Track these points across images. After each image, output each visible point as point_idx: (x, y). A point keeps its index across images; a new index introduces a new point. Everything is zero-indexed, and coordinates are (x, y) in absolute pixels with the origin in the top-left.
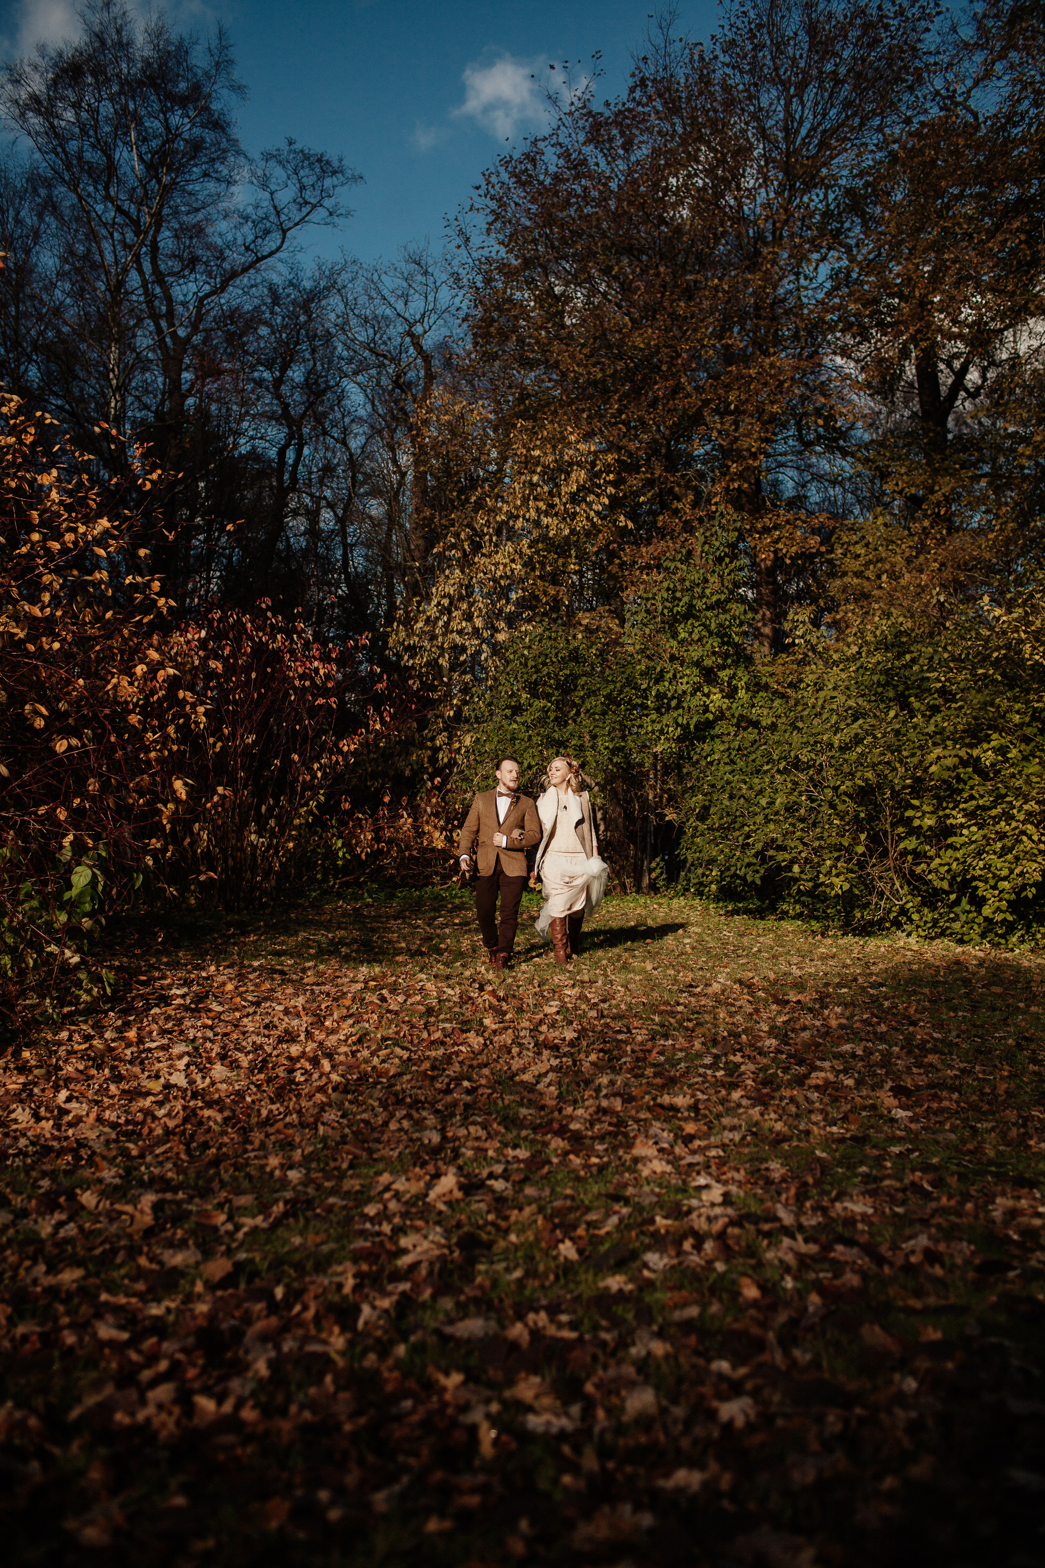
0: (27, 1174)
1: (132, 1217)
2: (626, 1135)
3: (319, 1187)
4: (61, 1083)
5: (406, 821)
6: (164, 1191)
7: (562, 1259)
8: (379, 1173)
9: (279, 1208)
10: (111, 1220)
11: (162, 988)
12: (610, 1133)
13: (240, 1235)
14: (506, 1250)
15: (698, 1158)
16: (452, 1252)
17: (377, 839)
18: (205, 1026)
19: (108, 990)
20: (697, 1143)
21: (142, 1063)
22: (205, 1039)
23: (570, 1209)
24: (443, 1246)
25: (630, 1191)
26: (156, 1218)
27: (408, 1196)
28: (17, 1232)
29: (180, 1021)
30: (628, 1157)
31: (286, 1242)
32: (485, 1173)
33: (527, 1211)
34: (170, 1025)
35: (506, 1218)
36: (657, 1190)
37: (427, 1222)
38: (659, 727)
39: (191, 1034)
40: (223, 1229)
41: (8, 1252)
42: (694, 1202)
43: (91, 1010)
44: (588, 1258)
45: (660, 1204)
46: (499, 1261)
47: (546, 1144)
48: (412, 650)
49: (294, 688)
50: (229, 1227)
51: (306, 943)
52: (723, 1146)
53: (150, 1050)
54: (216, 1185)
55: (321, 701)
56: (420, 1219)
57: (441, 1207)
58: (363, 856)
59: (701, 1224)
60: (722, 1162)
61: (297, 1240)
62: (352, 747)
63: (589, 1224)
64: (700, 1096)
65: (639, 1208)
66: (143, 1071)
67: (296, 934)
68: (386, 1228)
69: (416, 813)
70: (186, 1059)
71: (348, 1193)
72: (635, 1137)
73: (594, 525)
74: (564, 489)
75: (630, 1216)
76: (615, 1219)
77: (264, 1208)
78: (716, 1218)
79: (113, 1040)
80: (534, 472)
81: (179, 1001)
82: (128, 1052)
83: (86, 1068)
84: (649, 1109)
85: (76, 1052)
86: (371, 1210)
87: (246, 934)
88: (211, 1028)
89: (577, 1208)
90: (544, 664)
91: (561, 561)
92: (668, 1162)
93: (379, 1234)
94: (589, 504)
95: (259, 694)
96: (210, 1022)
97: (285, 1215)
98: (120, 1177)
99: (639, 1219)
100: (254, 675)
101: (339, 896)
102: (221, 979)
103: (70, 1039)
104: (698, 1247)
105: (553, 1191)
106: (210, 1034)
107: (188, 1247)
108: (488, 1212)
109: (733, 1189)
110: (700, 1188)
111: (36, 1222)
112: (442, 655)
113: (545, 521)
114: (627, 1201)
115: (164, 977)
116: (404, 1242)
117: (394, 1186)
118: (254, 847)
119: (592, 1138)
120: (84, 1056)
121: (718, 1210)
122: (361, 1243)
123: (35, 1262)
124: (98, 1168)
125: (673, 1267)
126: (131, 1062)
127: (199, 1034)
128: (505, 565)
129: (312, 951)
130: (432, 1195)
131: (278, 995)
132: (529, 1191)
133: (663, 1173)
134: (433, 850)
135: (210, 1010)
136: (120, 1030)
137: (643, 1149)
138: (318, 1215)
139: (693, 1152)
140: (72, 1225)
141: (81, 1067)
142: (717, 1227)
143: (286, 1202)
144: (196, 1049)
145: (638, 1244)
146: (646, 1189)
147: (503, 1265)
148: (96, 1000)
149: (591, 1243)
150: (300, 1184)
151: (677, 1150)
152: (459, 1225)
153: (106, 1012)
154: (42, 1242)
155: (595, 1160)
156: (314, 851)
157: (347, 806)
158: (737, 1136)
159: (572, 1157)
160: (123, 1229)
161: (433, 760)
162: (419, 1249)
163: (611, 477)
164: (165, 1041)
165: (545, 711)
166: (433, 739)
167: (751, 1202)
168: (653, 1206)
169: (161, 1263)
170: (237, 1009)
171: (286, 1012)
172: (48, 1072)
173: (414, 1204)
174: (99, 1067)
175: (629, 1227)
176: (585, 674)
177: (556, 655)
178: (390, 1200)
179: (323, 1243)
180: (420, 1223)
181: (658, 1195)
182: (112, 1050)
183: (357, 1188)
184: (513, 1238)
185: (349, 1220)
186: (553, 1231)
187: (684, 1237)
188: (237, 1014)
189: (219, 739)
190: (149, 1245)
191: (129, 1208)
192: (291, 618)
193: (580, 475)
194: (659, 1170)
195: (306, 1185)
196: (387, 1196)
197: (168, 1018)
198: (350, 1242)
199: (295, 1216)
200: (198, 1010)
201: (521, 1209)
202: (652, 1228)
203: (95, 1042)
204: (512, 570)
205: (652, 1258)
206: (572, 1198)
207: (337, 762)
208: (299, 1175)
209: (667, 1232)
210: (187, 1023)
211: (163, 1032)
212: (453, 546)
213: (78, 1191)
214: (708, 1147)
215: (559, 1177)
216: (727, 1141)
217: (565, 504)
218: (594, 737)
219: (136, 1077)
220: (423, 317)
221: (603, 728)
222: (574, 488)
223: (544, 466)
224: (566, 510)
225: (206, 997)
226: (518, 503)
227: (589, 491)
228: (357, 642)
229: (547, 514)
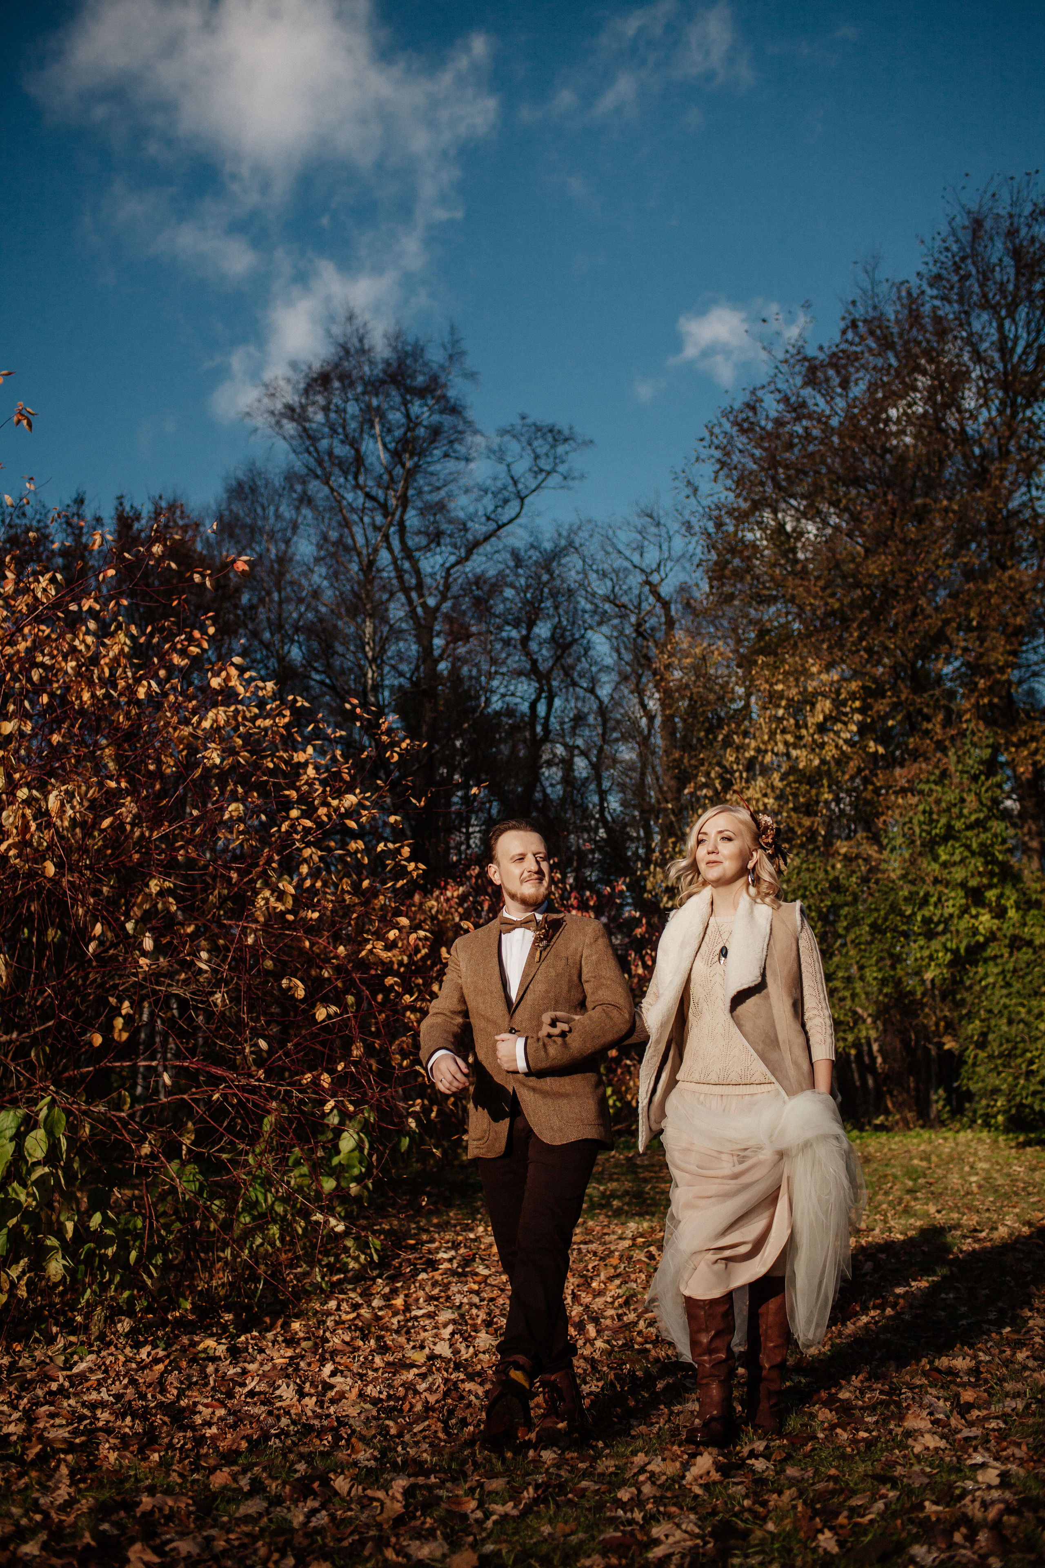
0: (285, 1456)
1: (382, 1504)
2: (898, 1404)
3: (573, 1469)
4: (327, 1356)
6: (416, 1475)
7: (821, 1550)
8: (634, 1453)
9: (529, 1494)
10: (363, 1507)
11: (430, 1252)
12: (882, 1402)
13: (489, 1524)
14: (763, 1540)
15: (975, 1431)
16: (706, 1543)
18: (471, 1291)
19: (375, 1257)
20: (975, 1413)
21: (408, 1332)
22: (472, 1305)
23: (833, 1493)
24: (697, 1536)
25: (899, 1471)
26: (405, 1507)
27: (664, 1478)
28: (270, 1520)
29: (446, 1287)
30: (899, 1430)
31: (536, 1530)
32: (746, 1451)
33: (787, 1494)
34: (436, 1291)
35: (764, 1504)
36: (928, 1470)
37: (681, 1508)
38: (926, 953)
39: (458, 1299)
40: (473, 1516)
41: (260, 1543)
42: (970, 1485)
43: (360, 1278)
44: (849, 1550)
45: (931, 1486)
46: (756, 1553)
47: (812, 1416)
50: (479, 1514)
52: (1004, 1417)
53: (416, 1318)
54: (469, 1468)
56: (674, 1505)
57: (698, 1490)
59: (974, 1510)
60: (1002, 1436)
61: (546, 1530)
63: (854, 1511)
64: (983, 1357)
65: (909, 1491)
66: (409, 1340)
68: (638, 1516)
70: (450, 1328)
71: (602, 1474)
72: (908, 1408)
73: (843, 752)
74: (810, 721)
75: (898, 1499)
76: (880, 1505)
77: (514, 1494)
78: (993, 1502)
79: (380, 1309)
80: (778, 706)
81: (446, 1265)
82: (395, 1321)
83: (352, 1339)
84: (925, 1374)
85: (343, 1323)
86: (624, 1495)
88: (477, 1293)
89: (842, 1491)
91: (814, 792)
92: (942, 1437)
93: (631, 1522)
94: (837, 733)
96: (476, 1287)
97: (536, 1501)
98: (375, 1459)
99: (908, 1505)
103: (338, 1308)
104: (971, 1538)
105: (817, 1471)
106: (476, 1300)
107: (435, 1538)
108: (747, 1496)
109: (1013, 1467)
110: (976, 1467)
111: (289, 1509)
113: (794, 753)
114: (894, 1482)
115: (432, 1241)
116: (657, 1531)
117: (649, 1468)
119: (861, 1408)
120: (352, 1327)
121: (995, 1494)
122: (611, 1533)
123: (283, 1556)
124: (354, 1451)
125: (942, 1562)
126: (397, 1332)
127: (465, 1300)
128: (758, 800)
130: (689, 1477)
132: (791, 1471)
133: (937, 1449)
135: (477, 1274)
136: (387, 1298)
137: (917, 1421)
138: (570, 1500)
139: (971, 1424)
140: (324, 1513)
141: (347, 1339)
142: (992, 1513)
143: (537, 1487)
144: (462, 1316)
145: (904, 1535)
146: (917, 1468)
147: (759, 1558)
148: (363, 1266)
149: (853, 1533)
150: (554, 1465)
151: (953, 1422)
152: (714, 1513)
153: (374, 1279)
154: (293, 1531)
155: (863, 1434)
158: (1020, 1405)
159: (839, 1431)
160: (374, 1517)
162: (671, 1540)
163: (857, 704)
164: (432, 1309)
167: (1031, 1483)
168: (923, 1488)
169: (407, 1556)
172: (316, 1344)
173: (669, 1489)
174: (365, 1338)
175: (894, 1515)
176: (847, 904)
177: (816, 887)
178: (643, 1483)
179: (573, 1533)
180: (673, 1509)
181: (929, 1476)
182: (378, 1318)
183: (611, 1469)
184: (770, 1526)
185: (600, 1507)
186: (812, 1519)
187: (955, 1527)
190: (397, 1536)
191: (380, 1494)
193: (825, 705)
194: (932, 1446)
195: (559, 1467)
196: (642, 1478)
197: (435, 1284)
198: (601, 1532)
199: (545, 1501)
200: (464, 1274)
201: (780, 1493)
202: (921, 1515)
203: (362, 1311)
204: (765, 805)
205: (919, 1550)
206: (835, 1479)
208: (554, 1456)
209: (938, 1519)
210: (454, 1288)
211: (430, 1299)
212: (705, 785)
213: (332, 1476)
214: (986, 1419)
215: (823, 1455)
216: (1009, 1410)
217: (813, 735)
219: (402, 1348)
220: (659, 565)
221: (870, 958)
222: (821, 718)
223: (788, 700)
224: (814, 741)
225: (474, 1260)
226: (766, 737)
227: (836, 720)
228: (613, 889)
229: (795, 746)
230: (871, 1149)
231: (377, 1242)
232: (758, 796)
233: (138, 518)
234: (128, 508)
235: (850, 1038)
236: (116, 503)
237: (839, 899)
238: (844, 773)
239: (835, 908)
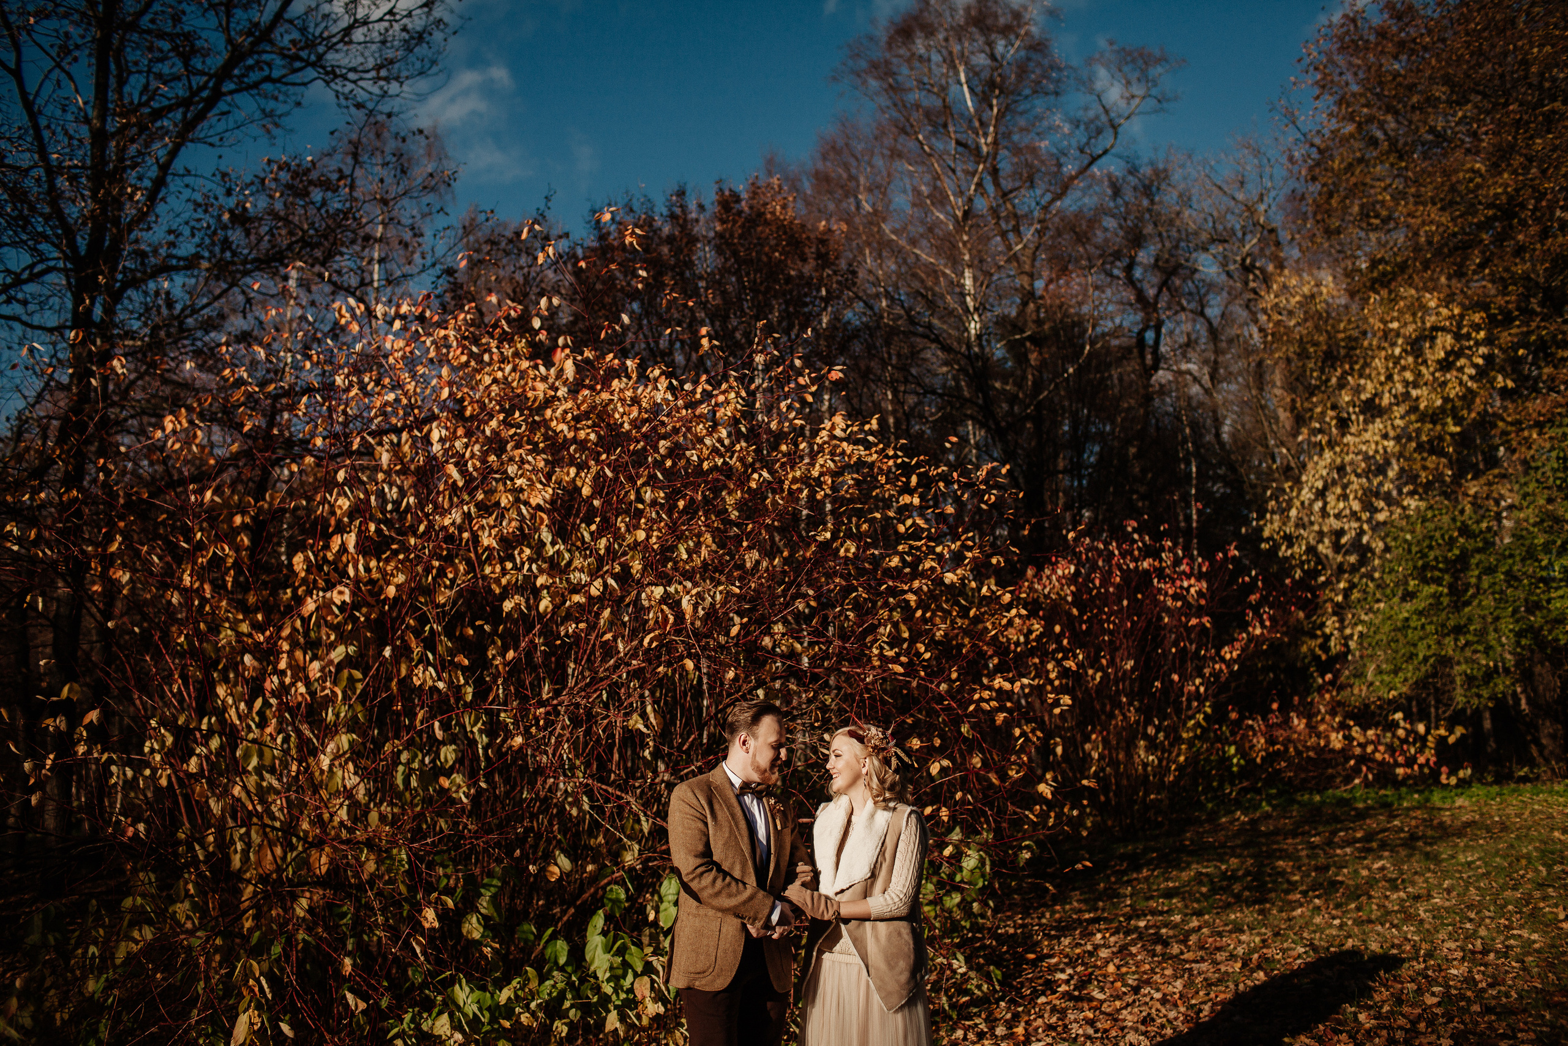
5: (1299, 723)
11: (1049, 970)
17: (1271, 741)
19: (997, 986)
22: (1086, 1037)
29: (1063, 1012)
34: (1054, 1019)
39: (1075, 1030)
48: (1289, 540)
49: (1168, 610)
51: (1199, 878)
55: (1194, 621)
58: (1258, 760)
62: (1235, 654)
67: (1188, 866)
69: (1308, 713)
73: (1469, 390)
74: (1430, 357)
79: (1003, 1039)
80: (1394, 345)
81: (1063, 988)
87: (1138, 869)
88: (1091, 1023)
90: (1430, 547)
91: (1439, 427)
94: (1461, 369)
95: (1133, 622)
96: (1090, 1015)
100: (1125, 603)
101: (1238, 804)
102: (1104, 953)
106: (1090, 1031)
112: (1320, 541)
115: (1052, 956)
118: (1145, 765)
127: (1081, 1032)
128: (1377, 443)
129: (1204, 890)
131: (1157, 978)
134: (1333, 751)
135: (1091, 999)
148: (986, 995)
153: (997, 1003)
156: (1207, 760)
157: (1234, 715)
161: (1325, 647)
165: (1437, 596)
166: (1323, 625)
170: (1119, 997)
171: (1164, 1001)
176: (1478, 551)
177: (1442, 536)
188: (1118, 1004)
189: (1097, 671)
192: (1158, 537)
193: (1445, 341)
197: (1053, 1010)
200: (1080, 999)
204: (1385, 448)
207: (1221, 670)
210: (1071, 1016)
212: (1320, 431)
217: (1433, 374)
218: (1497, 619)
220: (1262, 196)
221: (1505, 608)
222: (1442, 354)
223: (1405, 337)
224: (1435, 379)
225: (1090, 981)
226: (1383, 378)
227: (1459, 354)
228: (1225, 554)
229: (1416, 386)
230: (1510, 811)
231: (998, 972)
232: (1377, 438)
233: (738, 200)
234: (727, 193)
235: (1485, 693)
236: (715, 187)
237: (1471, 545)
238: (1470, 411)
239: (1464, 558)
